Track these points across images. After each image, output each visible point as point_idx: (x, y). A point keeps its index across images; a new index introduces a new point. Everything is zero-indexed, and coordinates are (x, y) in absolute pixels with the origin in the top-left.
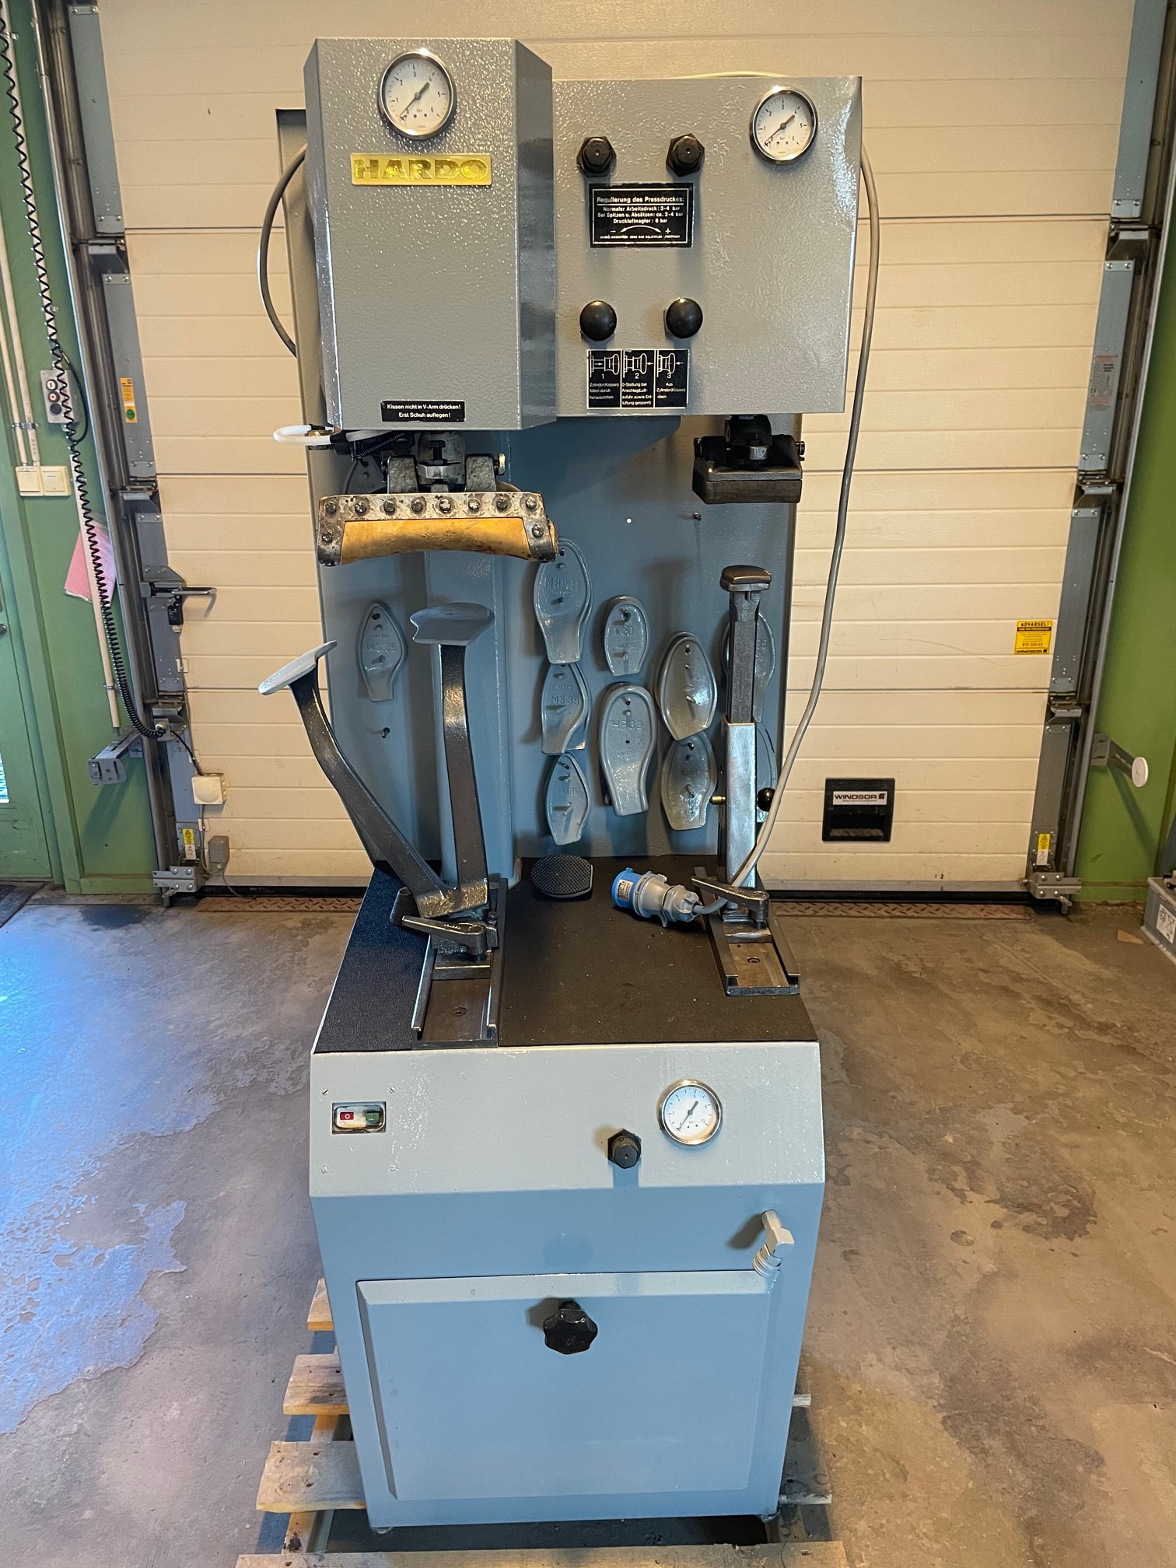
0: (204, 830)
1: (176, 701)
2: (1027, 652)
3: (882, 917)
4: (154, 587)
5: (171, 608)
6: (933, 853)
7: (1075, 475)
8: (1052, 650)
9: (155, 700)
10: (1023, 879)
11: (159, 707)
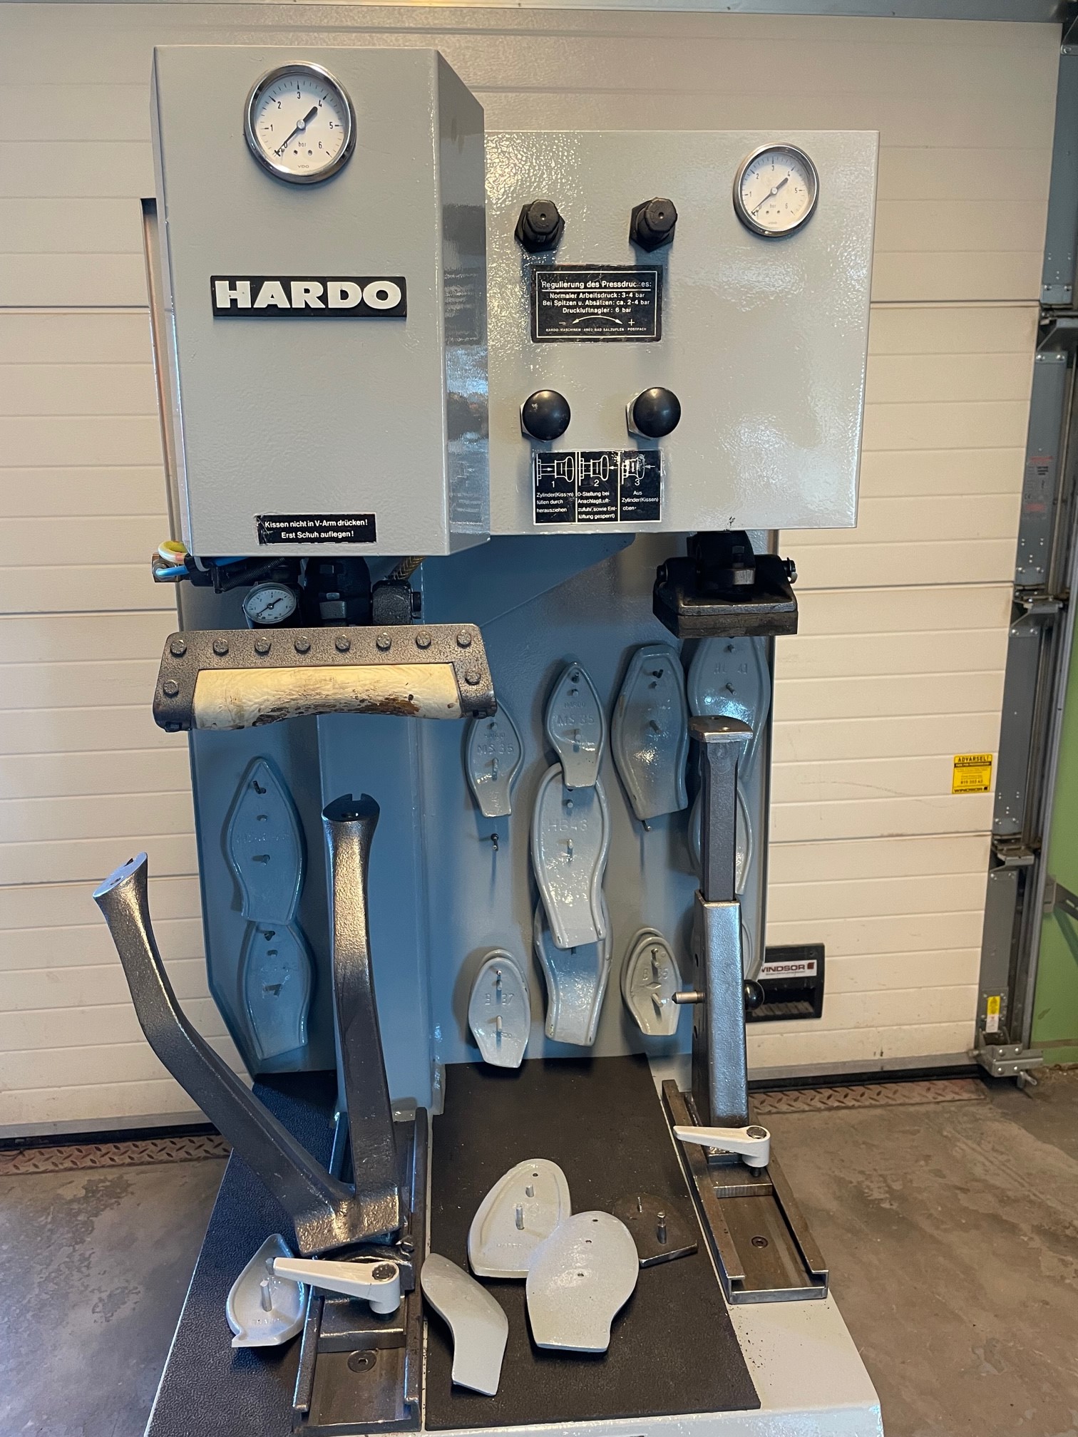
2: (965, 790)
3: (819, 1110)
6: (870, 1027)
7: (1011, 590)
8: (993, 787)
10: (971, 1050)
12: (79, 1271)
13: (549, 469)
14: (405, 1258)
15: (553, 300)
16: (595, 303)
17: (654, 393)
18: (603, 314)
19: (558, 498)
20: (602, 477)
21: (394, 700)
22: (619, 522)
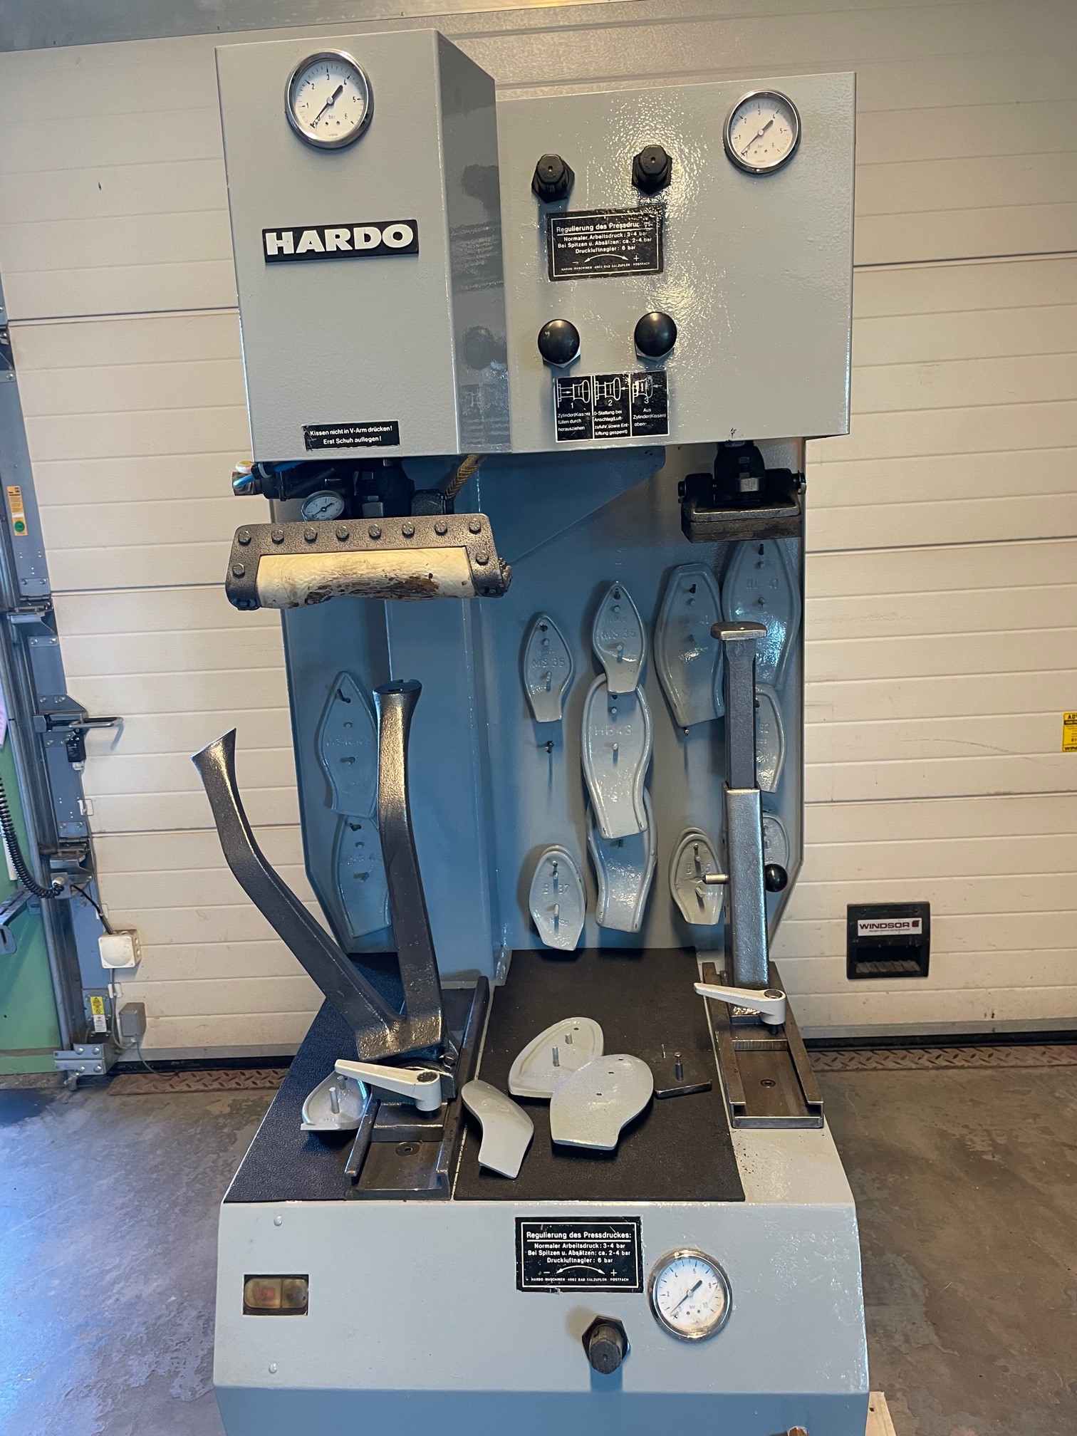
0: (115, 997)
1: (78, 849)
3: (927, 1069)
4: (50, 720)
5: (70, 743)
6: (980, 988)
9: (53, 850)
11: (58, 858)
12: (222, 1174)
13: (568, 392)
14: (447, 1070)
15: (567, 243)
16: (603, 243)
17: (655, 317)
18: (611, 252)
19: (577, 418)
20: (615, 397)
21: (417, 578)
22: (631, 437)
